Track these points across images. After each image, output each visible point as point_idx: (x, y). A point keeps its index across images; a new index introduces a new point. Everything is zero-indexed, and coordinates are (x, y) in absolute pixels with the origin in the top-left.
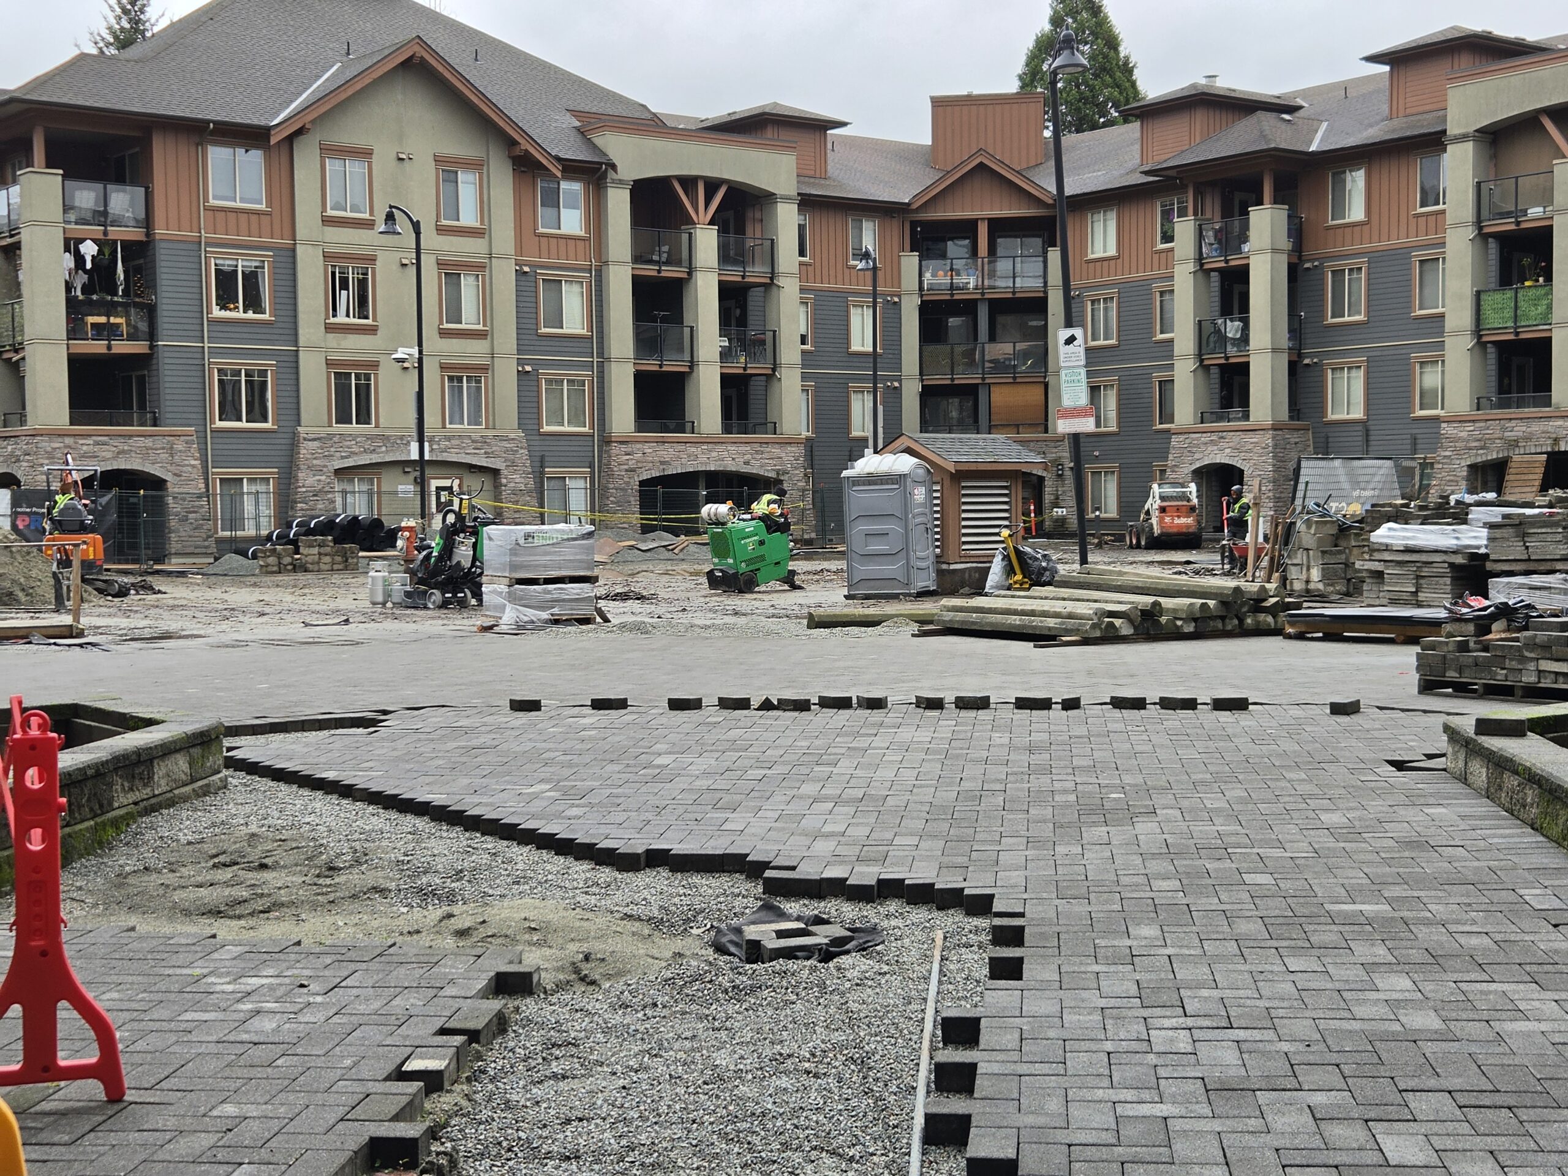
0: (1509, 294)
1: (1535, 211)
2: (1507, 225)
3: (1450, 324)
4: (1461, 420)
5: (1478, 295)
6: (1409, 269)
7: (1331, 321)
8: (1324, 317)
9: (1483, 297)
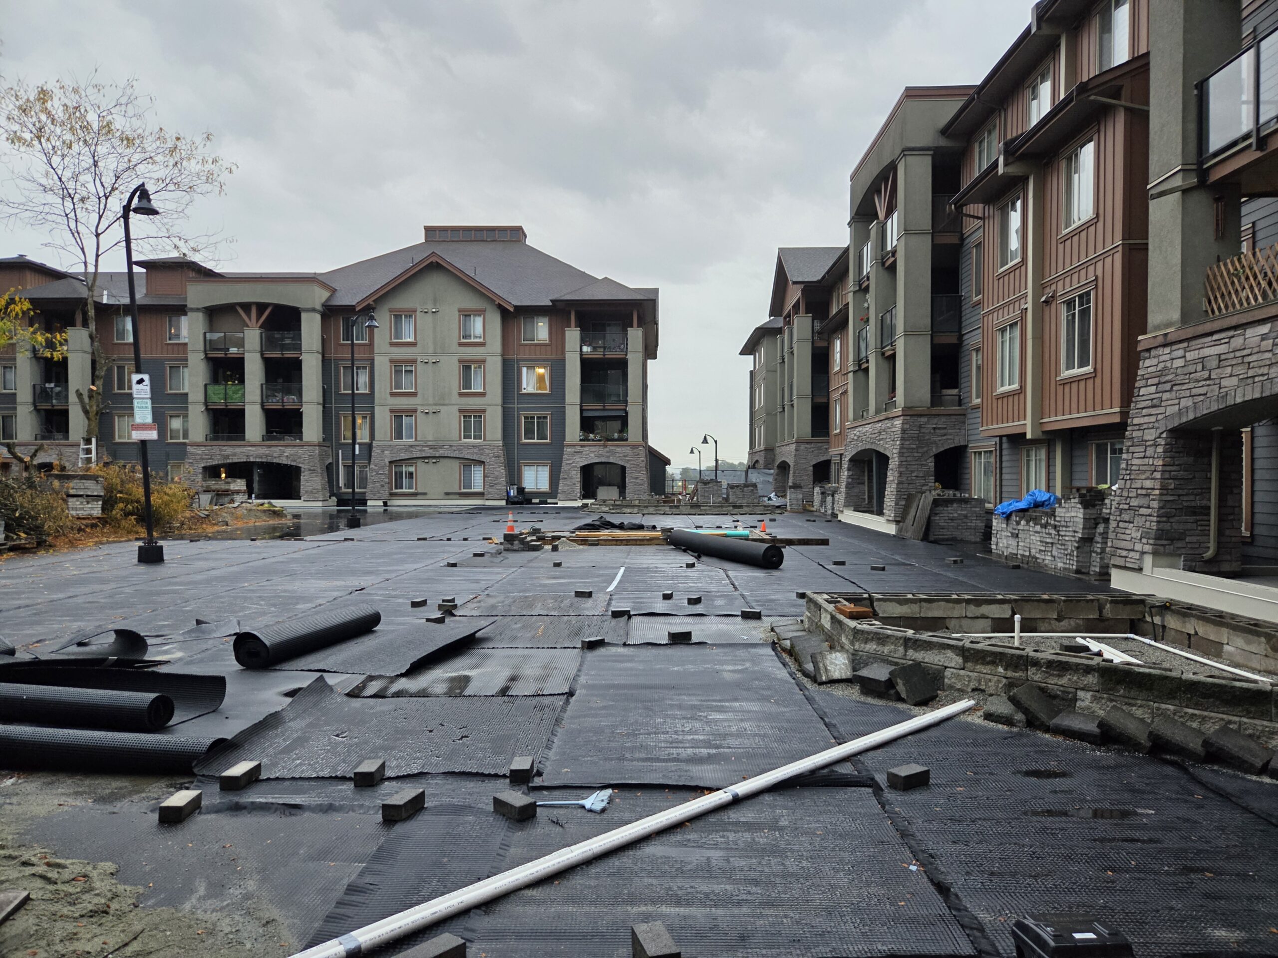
0: (222, 387)
1: (233, 350)
2: (220, 354)
3: (191, 398)
4: (198, 445)
5: (206, 385)
6: (164, 369)
7: (116, 391)
8: (112, 388)
9: (208, 387)
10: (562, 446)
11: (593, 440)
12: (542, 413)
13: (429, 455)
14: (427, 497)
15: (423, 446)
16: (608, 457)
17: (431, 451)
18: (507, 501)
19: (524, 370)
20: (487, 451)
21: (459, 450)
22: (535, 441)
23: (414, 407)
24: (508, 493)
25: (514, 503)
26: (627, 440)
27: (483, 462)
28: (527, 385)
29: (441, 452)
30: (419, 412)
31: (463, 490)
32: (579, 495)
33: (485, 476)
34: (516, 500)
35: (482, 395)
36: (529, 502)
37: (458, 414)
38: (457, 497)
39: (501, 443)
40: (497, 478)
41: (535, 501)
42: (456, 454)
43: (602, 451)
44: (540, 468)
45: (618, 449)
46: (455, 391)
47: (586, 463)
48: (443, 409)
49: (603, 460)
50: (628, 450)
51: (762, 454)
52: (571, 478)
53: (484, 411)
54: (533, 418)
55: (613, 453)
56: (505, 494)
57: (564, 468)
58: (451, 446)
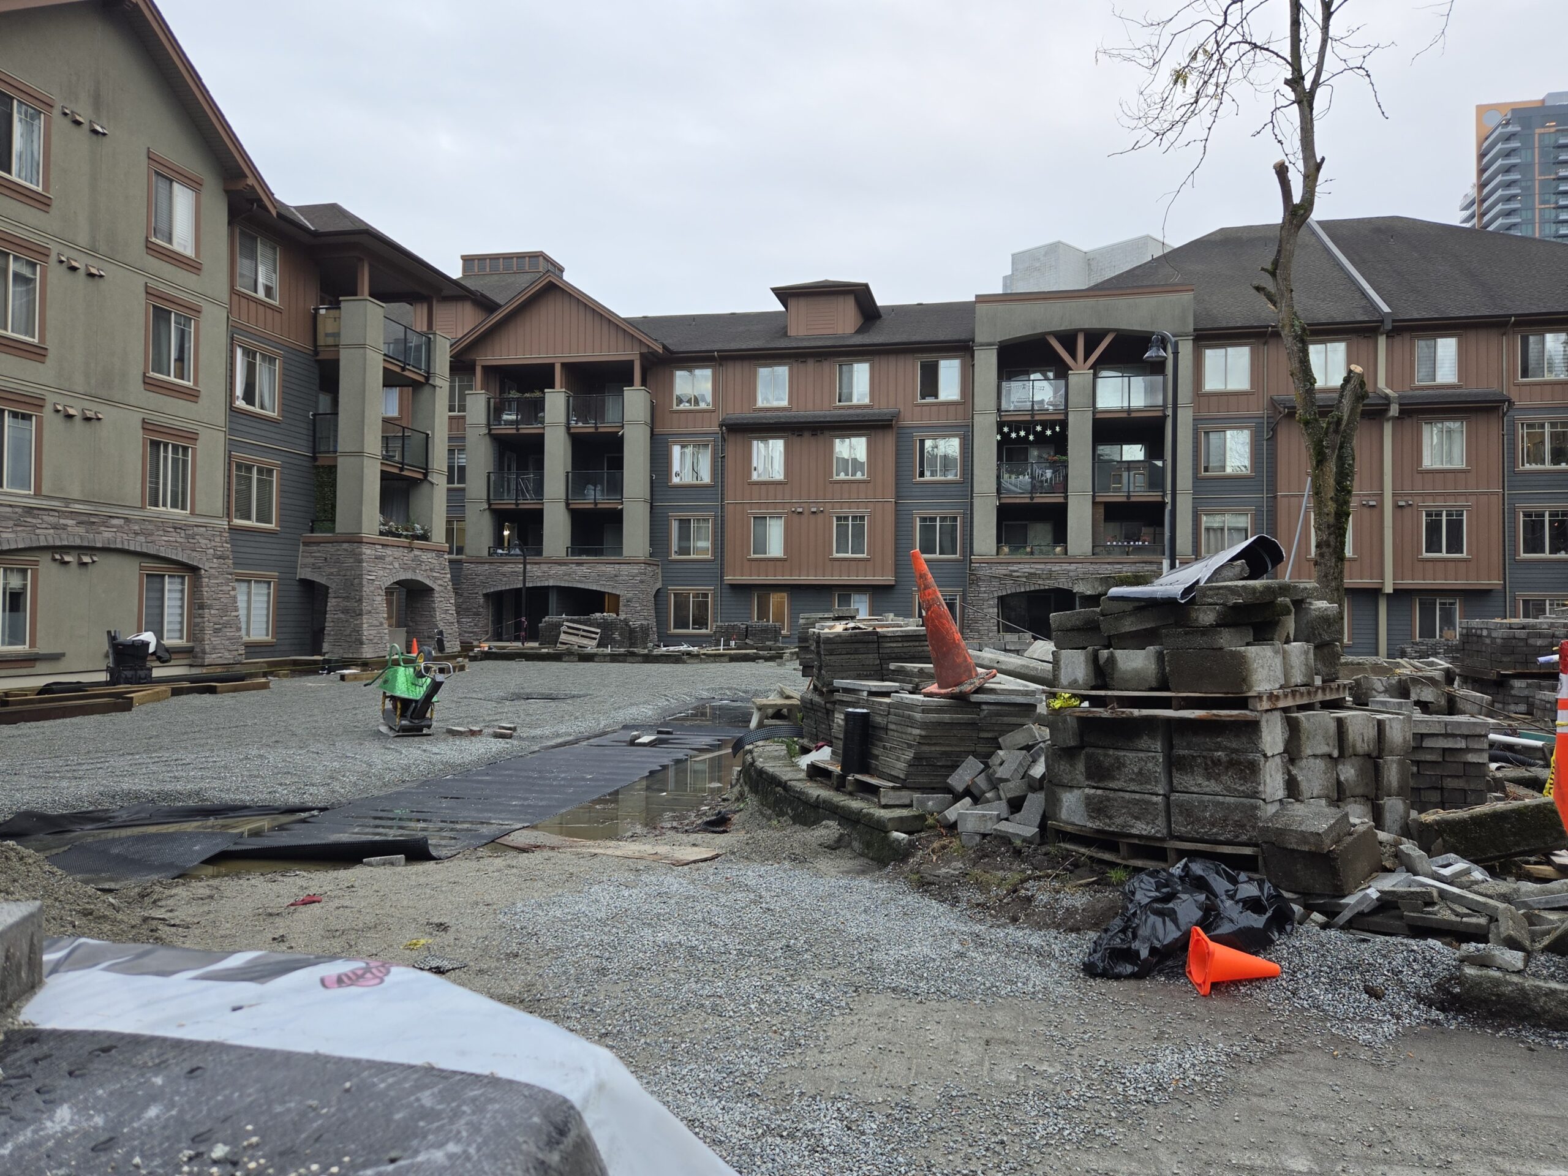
11: (395, 535)
12: (267, 462)
13: (76, 542)
15: (61, 514)
16: (415, 571)
17: (81, 530)
20: (202, 542)
22: (254, 523)
23: (37, 391)
26: (431, 539)
27: (194, 570)
29: (104, 537)
30: (48, 409)
35: (194, 396)
37: (141, 434)
39: (225, 524)
42: (136, 544)
43: (407, 557)
44: (258, 588)
46: (136, 372)
48: (105, 412)
49: (411, 576)
52: (376, 611)
53: (193, 437)
54: (249, 469)
57: (366, 589)
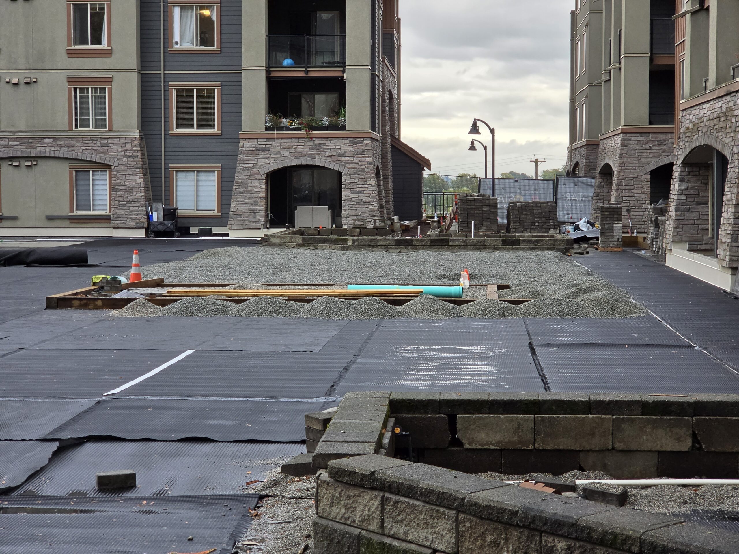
10: (237, 139)
11: (288, 129)
12: (206, 84)
13: (19, 154)
14: (18, 223)
16: (313, 157)
17: (23, 147)
18: (147, 230)
19: (176, 11)
20: (114, 148)
21: (69, 146)
22: (195, 130)
24: (149, 218)
25: (158, 234)
26: (344, 128)
27: (109, 166)
28: (182, 36)
29: (40, 149)
30: (3, 82)
31: (76, 213)
32: (263, 220)
33: (112, 189)
34: (161, 228)
35: (107, 53)
36: (185, 232)
37: (66, 85)
38: (67, 223)
39: (137, 135)
40: (130, 192)
41: (194, 230)
42: (64, 152)
43: (304, 146)
44: (203, 176)
45: (330, 144)
46: (62, 48)
47: (275, 167)
48: (42, 77)
49: (305, 161)
50: (345, 146)
51: (583, 151)
52: (251, 192)
53: (109, 80)
54: (191, 91)
55: (321, 150)
56: (144, 219)
57: (240, 175)
58: (55, 139)
